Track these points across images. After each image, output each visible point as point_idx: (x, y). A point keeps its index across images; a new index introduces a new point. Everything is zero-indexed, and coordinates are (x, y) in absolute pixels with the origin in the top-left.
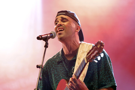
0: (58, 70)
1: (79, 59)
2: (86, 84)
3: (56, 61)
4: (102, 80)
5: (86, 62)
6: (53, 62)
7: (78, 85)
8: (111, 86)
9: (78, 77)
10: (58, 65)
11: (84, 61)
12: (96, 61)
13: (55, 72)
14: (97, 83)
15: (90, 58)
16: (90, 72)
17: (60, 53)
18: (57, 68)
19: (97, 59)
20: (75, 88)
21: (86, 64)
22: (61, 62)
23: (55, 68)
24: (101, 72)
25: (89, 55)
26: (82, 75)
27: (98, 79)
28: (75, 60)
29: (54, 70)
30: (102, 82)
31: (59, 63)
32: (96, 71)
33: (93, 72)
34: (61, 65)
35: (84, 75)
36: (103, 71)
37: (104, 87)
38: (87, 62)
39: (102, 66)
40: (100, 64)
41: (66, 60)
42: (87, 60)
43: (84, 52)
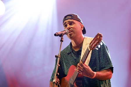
0: (68, 59)
1: (84, 49)
2: (91, 68)
3: (66, 53)
4: (102, 64)
5: (89, 50)
6: (64, 54)
7: (84, 68)
8: (109, 67)
9: (84, 62)
10: (68, 56)
11: (88, 49)
12: (97, 49)
13: (66, 61)
14: (99, 66)
15: (92, 46)
16: (93, 58)
17: (69, 46)
18: (67, 58)
19: (98, 47)
20: (82, 70)
21: (90, 51)
22: (71, 53)
23: (66, 58)
24: (101, 58)
25: (91, 44)
26: (86, 61)
27: (99, 63)
28: (81, 51)
29: (65, 60)
30: (102, 65)
31: (68, 54)
32: (97, 57)
33: (96, 58)
34: (70, 55)
35: (88, 61)
36: (102, 57)
37: (104, 69)
38: (91, 50)
39: (102, 53)
40: (100, 52)
41: (74, 51)
42: (90, 49)
43: (87, 44)
